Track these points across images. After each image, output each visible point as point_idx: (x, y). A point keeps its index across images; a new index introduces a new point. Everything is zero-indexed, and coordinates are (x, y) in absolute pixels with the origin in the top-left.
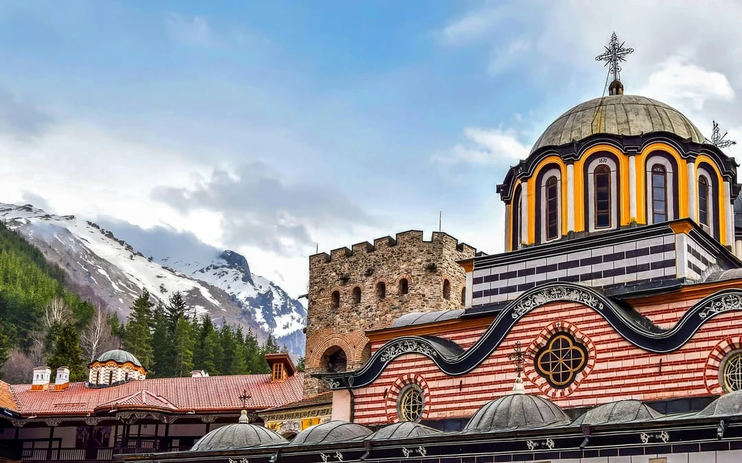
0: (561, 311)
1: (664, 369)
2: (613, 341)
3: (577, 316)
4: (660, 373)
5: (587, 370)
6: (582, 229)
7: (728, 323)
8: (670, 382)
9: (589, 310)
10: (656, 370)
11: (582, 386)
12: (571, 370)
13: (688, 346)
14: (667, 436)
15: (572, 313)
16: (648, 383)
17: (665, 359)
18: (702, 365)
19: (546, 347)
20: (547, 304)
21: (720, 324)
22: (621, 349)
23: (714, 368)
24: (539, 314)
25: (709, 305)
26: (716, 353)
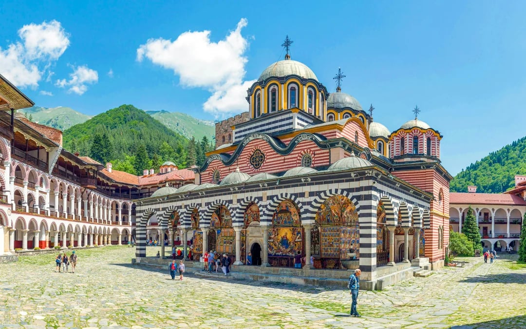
0: (257, 142)
1: (286, 161)
2: (272, 152)
3: (261, 144)
4: (284, 162)
5: (264, 162)
6: (266, 112)
7: (304, 145)
8: (287, 165)
9: (265, 142)
10: (283, 161)
11: (263, 168)
12: (260, 162)
13: (292, 153)
14: (267, 185)
15: (261, 143)
16: (281, 166)
17: (286, 157)
18: (296, 159)
19: (253, 155)
20: (253, 140)
21: (301, 145)
22: (274, 154)
23: (299, 160)
24: (251, 143)
25: (298, 138)
26: (300, 155)
